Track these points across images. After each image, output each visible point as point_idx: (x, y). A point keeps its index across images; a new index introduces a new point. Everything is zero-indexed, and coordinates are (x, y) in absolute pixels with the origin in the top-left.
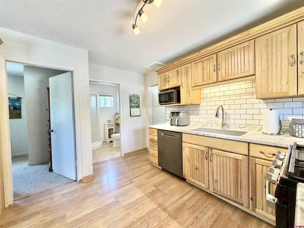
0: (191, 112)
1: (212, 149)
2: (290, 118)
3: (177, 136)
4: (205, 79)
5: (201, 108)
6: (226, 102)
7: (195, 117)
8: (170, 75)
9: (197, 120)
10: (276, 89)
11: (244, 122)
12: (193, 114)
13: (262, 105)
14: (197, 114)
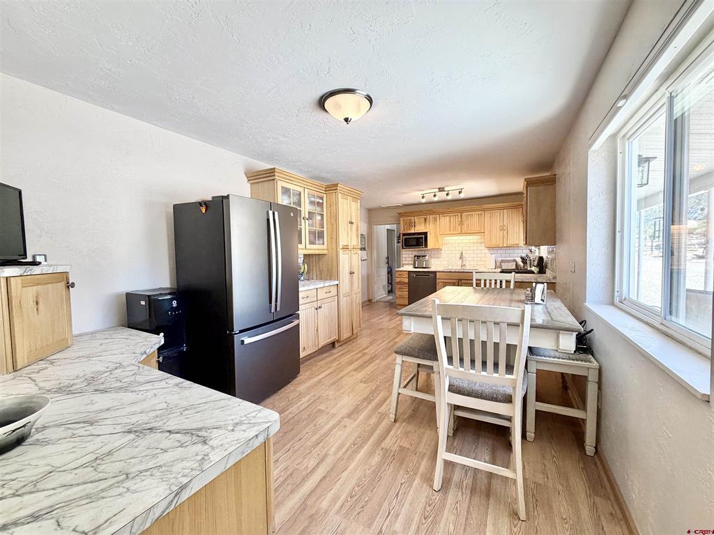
0: (433, 256)
1: (461, 280)
2: (500, 259)
3: (432, 275)
4: (452, 229)
5: (443, 252)
6: (464, 248)
7: (436, 260)
8: (416, 220)
9: (439, 262)
10: (494, 243)
11: (475, 263)
12: (434, 257)
13: (487, 251)
14: (438, 258)
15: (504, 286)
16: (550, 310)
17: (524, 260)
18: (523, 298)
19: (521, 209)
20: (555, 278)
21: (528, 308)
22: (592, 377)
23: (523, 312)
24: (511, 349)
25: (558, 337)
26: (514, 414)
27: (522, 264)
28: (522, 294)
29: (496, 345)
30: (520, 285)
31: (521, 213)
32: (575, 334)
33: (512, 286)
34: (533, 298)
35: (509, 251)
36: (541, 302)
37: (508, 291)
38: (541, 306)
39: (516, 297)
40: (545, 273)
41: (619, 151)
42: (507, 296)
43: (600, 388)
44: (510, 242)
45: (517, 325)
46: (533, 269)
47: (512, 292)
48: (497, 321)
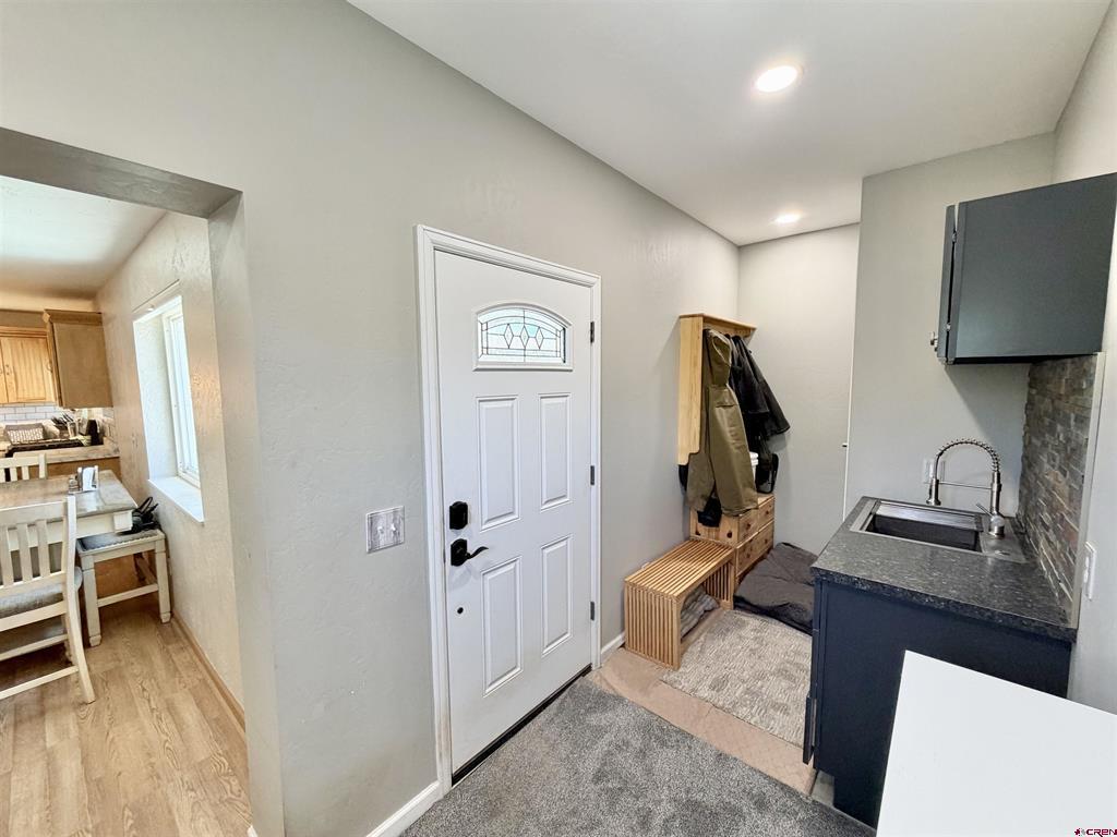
15: (26, 476)
16: (103, 496)
17: (59, 424)
18: (65, 487)
19: (41, 340)
20: (117, 450)
21: (71, 500)
22: (160, 548)
23: (66, 505)
24: (55, 549)
25: (113, 520)
26: (66, 590)
27: (57, 431)
28: (64, 482)
29: (34, 551)
30: (56, 469)
31: (42, 346)
32: (130, 512)
33: (42, 474)
34: (80, 487)
35: (25, 410)
36: (93, 489)
37: (37, 483)
38: (92, 494)
39: (52, 489)
40: (102, 443)
41: (165, 329)
42: (37, 490)
43: (168, 557)
44: (24, 394)
45: (60, 520)
46: (80, 437)
47: (44, 483)
48: (32, 520)
